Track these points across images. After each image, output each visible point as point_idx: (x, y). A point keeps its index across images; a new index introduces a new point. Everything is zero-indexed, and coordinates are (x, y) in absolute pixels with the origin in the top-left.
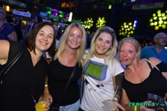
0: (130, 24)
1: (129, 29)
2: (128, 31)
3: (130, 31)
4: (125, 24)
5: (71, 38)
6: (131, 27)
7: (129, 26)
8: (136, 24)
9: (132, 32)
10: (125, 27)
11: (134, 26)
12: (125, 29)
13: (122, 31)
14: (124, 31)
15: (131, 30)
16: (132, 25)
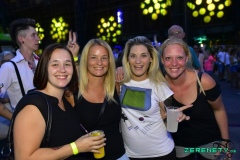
0: (112, 19)
1: (112, 29)
2: (112, 33)
3: (114, 31)
4: (103, 21)
5: (93, 62)
6: (115, 25)
7: (111, 23)
8: (122, 17)
9: (119, 32)
10: (105, 25)
11: (119, 20)
12: (105, 29)
13: (102, 35)
14: (105, 33)
15: (116, 29)
16: (116, 20)
